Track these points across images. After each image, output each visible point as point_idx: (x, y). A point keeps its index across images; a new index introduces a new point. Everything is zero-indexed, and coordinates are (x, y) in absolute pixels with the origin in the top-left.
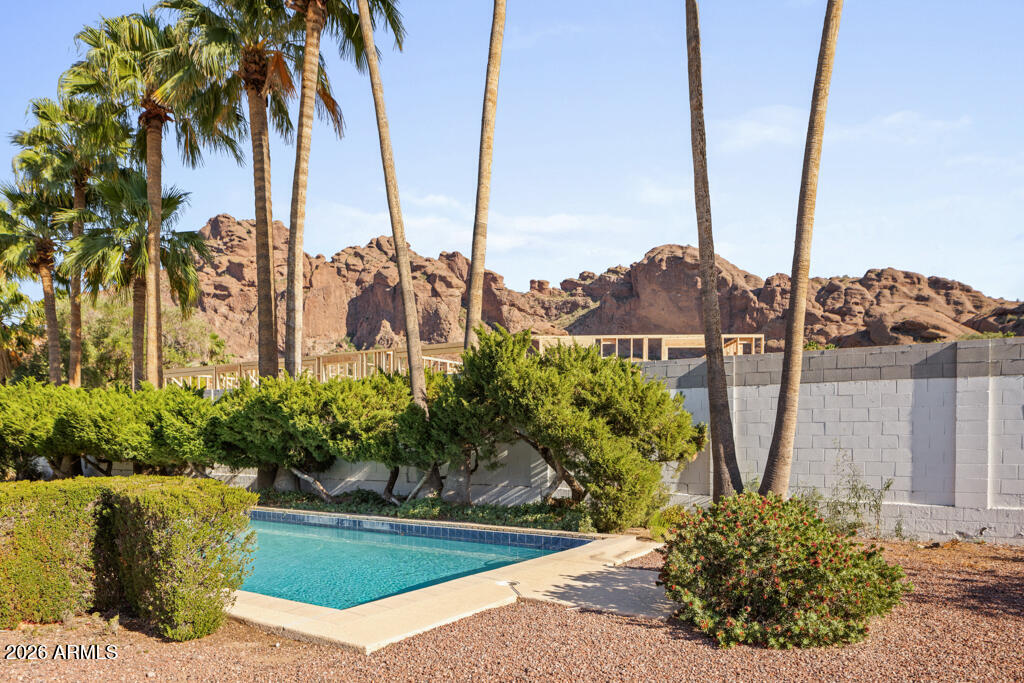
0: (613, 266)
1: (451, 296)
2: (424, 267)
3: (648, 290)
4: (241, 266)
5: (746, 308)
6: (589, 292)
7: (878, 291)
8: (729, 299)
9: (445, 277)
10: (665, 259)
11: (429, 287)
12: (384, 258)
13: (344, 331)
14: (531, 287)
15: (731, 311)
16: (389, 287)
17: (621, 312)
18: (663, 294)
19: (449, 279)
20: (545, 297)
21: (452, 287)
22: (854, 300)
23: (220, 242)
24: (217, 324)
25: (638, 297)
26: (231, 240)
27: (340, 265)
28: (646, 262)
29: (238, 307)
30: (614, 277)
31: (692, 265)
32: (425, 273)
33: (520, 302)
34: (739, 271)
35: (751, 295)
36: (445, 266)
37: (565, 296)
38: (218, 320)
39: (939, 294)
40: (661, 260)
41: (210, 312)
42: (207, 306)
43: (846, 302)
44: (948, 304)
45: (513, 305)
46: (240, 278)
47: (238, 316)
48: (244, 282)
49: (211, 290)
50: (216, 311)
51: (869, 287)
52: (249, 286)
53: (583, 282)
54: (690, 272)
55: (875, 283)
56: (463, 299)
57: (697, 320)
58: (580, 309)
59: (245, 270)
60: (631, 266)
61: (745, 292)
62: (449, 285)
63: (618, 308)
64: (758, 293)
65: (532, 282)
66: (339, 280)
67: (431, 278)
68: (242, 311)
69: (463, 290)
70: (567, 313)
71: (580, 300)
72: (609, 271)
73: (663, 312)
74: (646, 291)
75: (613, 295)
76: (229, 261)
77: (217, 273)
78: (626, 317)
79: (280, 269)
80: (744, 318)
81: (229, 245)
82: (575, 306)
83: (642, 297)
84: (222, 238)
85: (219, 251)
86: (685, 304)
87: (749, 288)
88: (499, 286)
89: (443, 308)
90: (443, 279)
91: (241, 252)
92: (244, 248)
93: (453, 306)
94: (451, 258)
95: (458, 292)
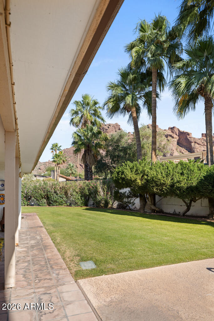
1: (174, 141)
11: (166, 139)
14: (202, 136)
19: (173, 136)
21: (174, 138)
33: (199, 142)
36: (171, 132)
45: (195, 143)
56: (177, 142)
67: (166, 136)
69: (178, 139)
88: (190, 136)
90: (171, 136)
92: (107, 132)
93: (174, 145)
94: (172, 129)
95: (176, 140)
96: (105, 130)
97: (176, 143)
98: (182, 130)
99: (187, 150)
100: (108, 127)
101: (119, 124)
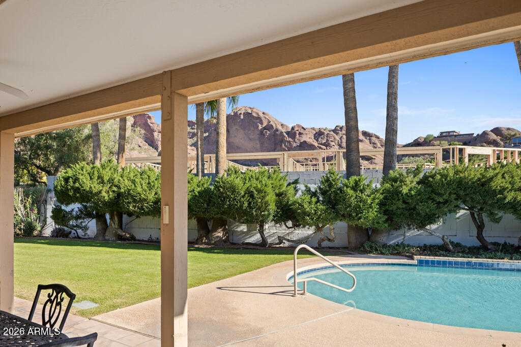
3: (234, 128)
5: (282, 141)
7: (341, 135)
8: (274, 135)
18: (241, 131)
22: (331, 139)
28: (232, 114)
31: (256, 117)
34: (278, 122)
35: (285, 134)
39: (366, 139)
40: (241, 114)
43: (327, 140)
44: (370, 143)
51: (337, 134)
54: (255, 121)
55: (339, 132)
57: (259, 145)
61: (282, 132)
64: (288, 133)
70: (190, 138)
73: (241, 141)
80: (281, 145)
86: (252, 137)
87: (284, 131)
88: (152, 121)
99: (146, 142)
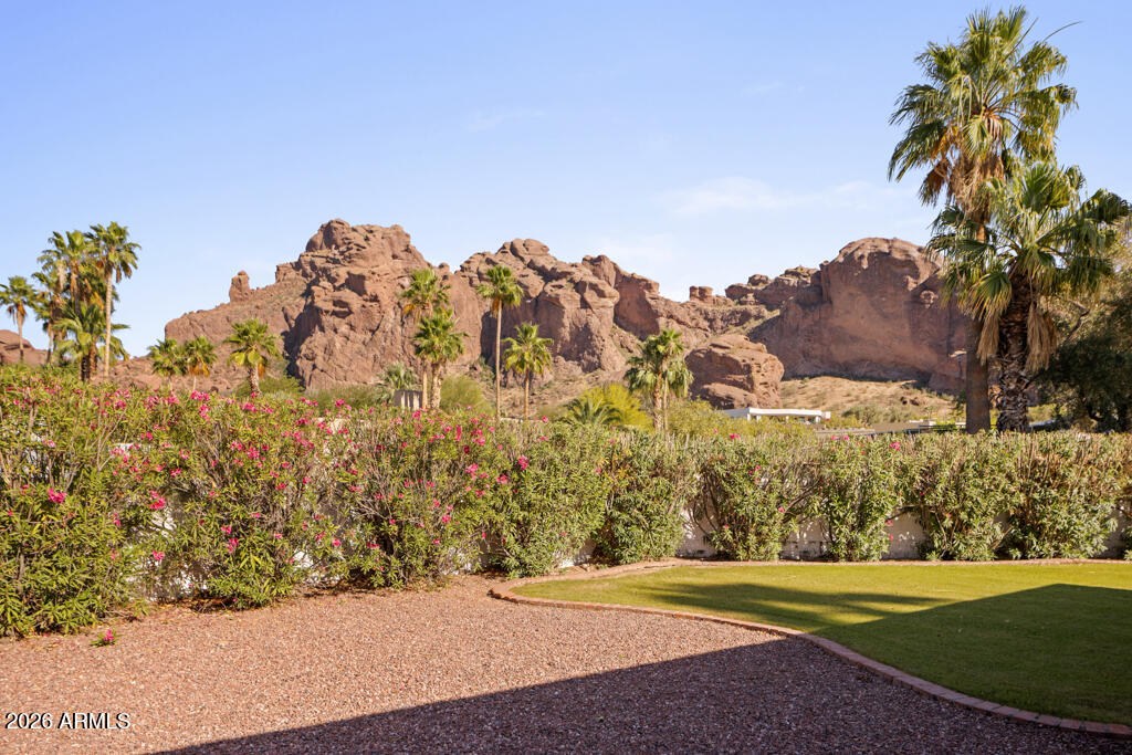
0: (792, 267)
1: (603, 307)
2: (569, 273)
4: (362, 278)
6: (762, 299)
9: (596, 285)
10: (866, 255)
11: (578, 297)
12: (521, 265)
13: (478, 351)
14: (691, 295)
15: (951, 317)
16: (530, 298)
17: (809, 321)
19: (601, 287)
20: (708, 307)
21: (604, 297)
23: (336, 252)
24: (338, 345)
25: (831, 302)
26: (349, 249)
27: (472, 274)
29: (360, 325)
30: (793, 281)
32: (571, 281)
33: (680, 314)
36: (591, 273)
37: (733, 305)
38: (338, 342)
41: (329, 332)
42: (325, 324)
45: (671, 317)
46: (361, 291)
47: (360, 336)
48: (365, 297)
49: (330, 307)
50: (336, 331)
52: (371, 301)
53: (754, 288)
56: (615, 312)
58: (752, 320)
59: (367, 282)
60: (821, 266)
62: (601, 294)
63: (805, 316)
65: (692, 289)
66: (471, 291)
67: (579, 287)
68: (364, 330)
69: (616, 300)
71: (752, 309)
72: (787, 273)
74: (841, 296)
75: (797, 302)
76: (348, 273)
77: (334, 287)
78: (815, 328)
79: (400, 281)
81: (347, 254)
82: (746, 316)
83: (836, 302)
84: (337, 247)
85: (335, 261)
89: (594, 322)
90: (594, 287)
91: (361, 262)
92: (364, 258)
93: (605, 319)
94: (595, 263)
95: (611, 303)
96: (355, 247)
97: (610, 313)
98: (627, 269)
100: (367, 239)
101: (406, 231)
